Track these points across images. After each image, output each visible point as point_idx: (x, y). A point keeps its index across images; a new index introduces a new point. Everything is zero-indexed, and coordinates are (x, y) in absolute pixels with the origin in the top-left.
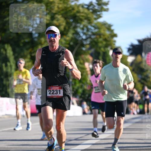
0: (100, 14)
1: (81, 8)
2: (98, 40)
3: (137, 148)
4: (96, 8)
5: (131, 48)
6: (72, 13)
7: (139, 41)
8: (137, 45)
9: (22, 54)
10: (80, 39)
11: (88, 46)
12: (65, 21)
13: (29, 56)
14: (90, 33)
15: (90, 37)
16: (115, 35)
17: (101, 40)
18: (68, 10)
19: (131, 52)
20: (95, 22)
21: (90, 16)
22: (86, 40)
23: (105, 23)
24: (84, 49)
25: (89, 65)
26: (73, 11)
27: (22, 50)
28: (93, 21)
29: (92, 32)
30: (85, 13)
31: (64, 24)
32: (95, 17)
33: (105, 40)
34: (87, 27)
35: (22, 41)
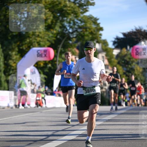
0: (87, 8)
1: (67, 3)
2: (84, 33)
3: (122, 139)
4: (83, 2)
5: (116, 41)
6: (59, 7)
7: (124, 34)
8: (122, 38)
9: (10, 47)
10: (67, 32)
11: (74, 40)
12: (52, 15)
13: (17, 49)
14: (76, 27)
15: (76, 31)
16: (101, 29)
17: (87, 33)
18: (55, 4)
19: (116, 45)
20: (82, 15)
21: (77, 10)
22: (72, 33)
23: (91, 16)
24: (71, 42)
25: (75, 58)
26: (60, 5)
27: (10, 43)
28: (80, 15)
29: (78, 26)
30: (72, 7)
31: (51, 18)
32: (81, 10)
33: (91, 33)
34: (73, 21)
35: (11, 34)
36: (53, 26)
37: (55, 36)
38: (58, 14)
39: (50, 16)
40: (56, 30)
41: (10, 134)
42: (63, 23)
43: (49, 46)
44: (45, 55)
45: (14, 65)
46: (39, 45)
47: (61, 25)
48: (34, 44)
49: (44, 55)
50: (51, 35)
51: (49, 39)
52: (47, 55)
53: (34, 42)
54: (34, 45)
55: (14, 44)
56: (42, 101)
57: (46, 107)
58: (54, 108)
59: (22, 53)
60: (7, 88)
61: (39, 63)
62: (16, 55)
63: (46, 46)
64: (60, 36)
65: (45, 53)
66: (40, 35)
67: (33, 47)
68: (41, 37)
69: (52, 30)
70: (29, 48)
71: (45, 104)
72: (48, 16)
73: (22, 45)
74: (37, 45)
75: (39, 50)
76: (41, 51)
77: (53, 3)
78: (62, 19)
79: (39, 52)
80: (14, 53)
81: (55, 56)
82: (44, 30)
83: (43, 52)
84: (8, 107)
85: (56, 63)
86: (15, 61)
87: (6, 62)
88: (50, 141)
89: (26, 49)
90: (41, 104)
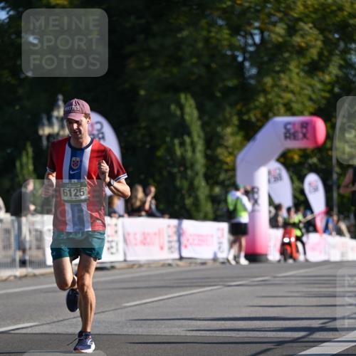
36: (322, 64)
37: (329, 87)
38: (337, 36)
39: (316, 40)
40: (330, 73)
41: (218, 327)
42: (349, 56)
43: (314, 114)
44: (305, 136)
45: (229, 160)
46: (290, 111)
47: (342, 62)
48: (275, 107)
49: (300, 135)
50: (319, 86)
51: (314, 97)
52: (308, 135)
53: (277, 103)
54: (276, 111)
55: (228, 109)
56: (297, 247)
57: (307, 260)
58: (326, 263)
59: (249, 131)
60: (211, 215)
61: (289, 155)
62: (233, 134)
63: (306, 113)
64: (340, 88)
65: (304, 130)
66: (291, 86)
67: (275, 115)
68: (292, 92)
69: (320, 74)
70: (265, 118)
71: (305, 253)
72: (311, 41)
73: (248, 111)
74: (282, 110)
75: (289, 123)
76: (294, 124)
77: (324, 9)
78: (346, 46)
79: (289, 127)
80: (229, 130)
81: (329, 137)
82: (302, 74)
83: (298, 127)
84: (215, 259)
85: (330, 153)
86: (230, 150)
87: (209, 152)
88: (316, 344)
89: (258, 120)
90: (294, 254)
